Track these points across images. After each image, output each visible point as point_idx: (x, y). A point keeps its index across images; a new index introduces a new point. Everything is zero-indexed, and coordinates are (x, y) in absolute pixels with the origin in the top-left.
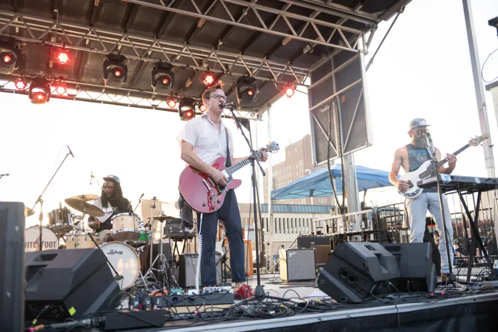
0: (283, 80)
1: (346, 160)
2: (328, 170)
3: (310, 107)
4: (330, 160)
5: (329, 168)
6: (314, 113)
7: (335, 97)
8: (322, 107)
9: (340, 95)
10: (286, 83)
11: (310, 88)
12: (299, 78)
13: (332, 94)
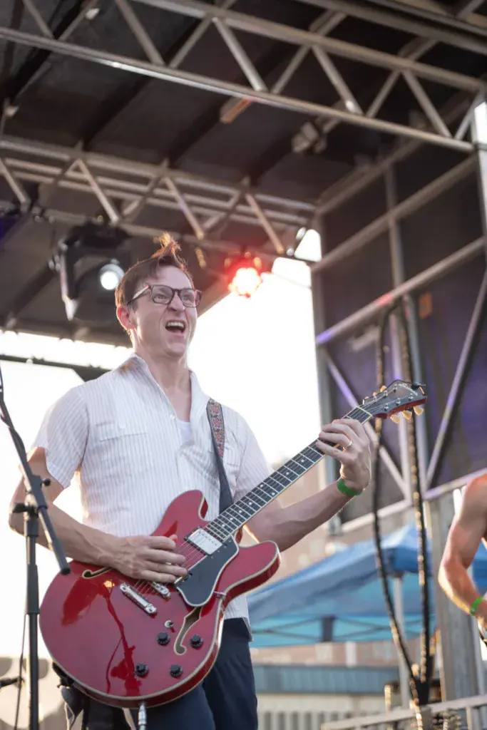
0: (225, 238)
1: (436, 516)
2: (374, 550)
3: (317, 333)
4: (383, 513)
5: (378, 541)
6: (331, 352)
7: (399, 301)
8: (358, 331)
9: (416, 294)
10: (236, 251)
11: (316, 267)
12: (280, 233)
13: (389, 287)
